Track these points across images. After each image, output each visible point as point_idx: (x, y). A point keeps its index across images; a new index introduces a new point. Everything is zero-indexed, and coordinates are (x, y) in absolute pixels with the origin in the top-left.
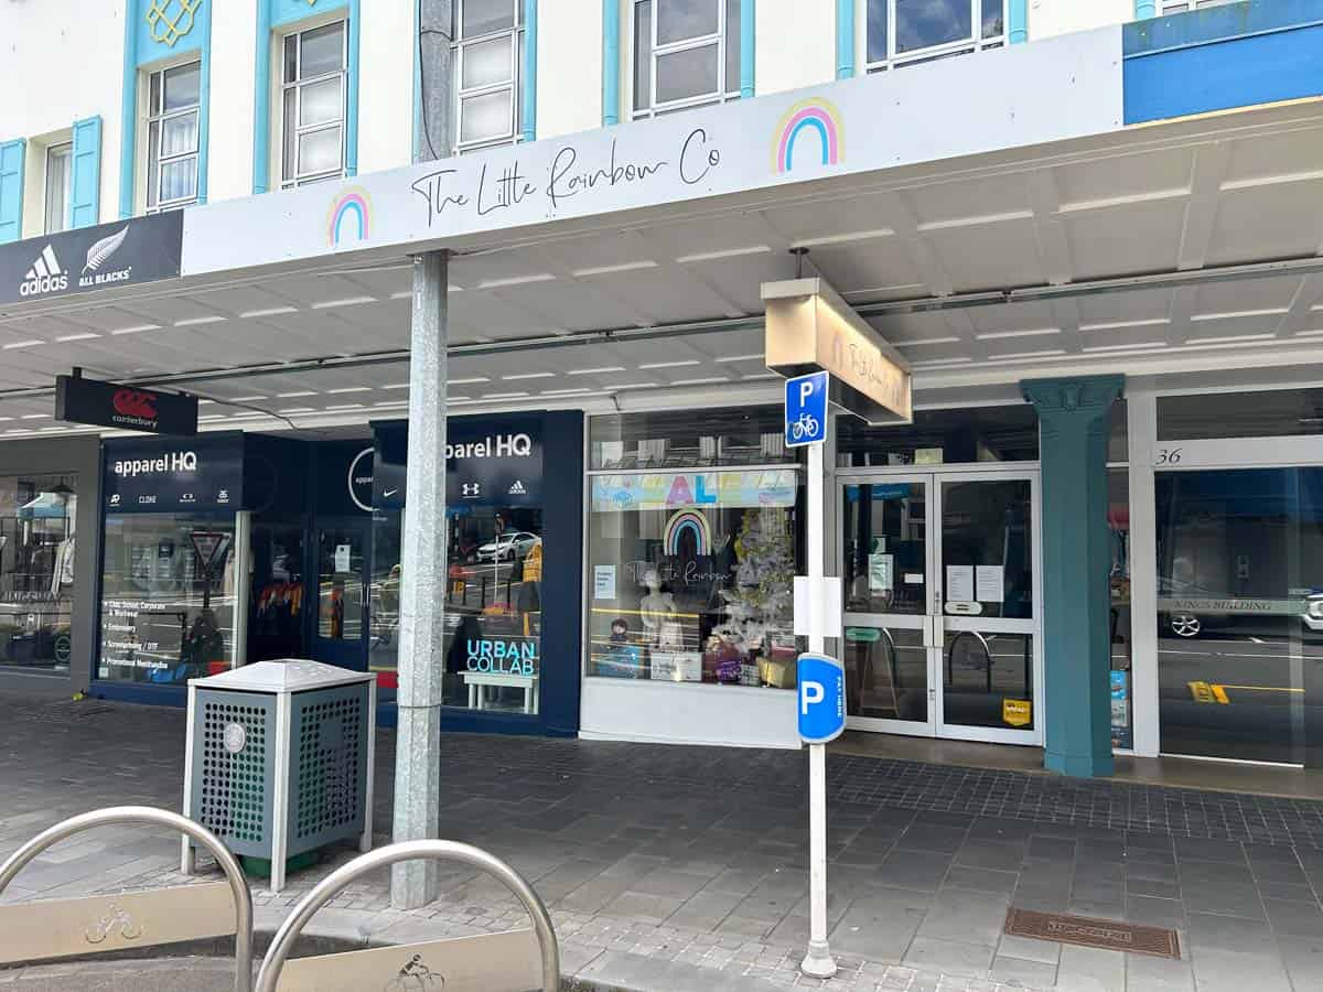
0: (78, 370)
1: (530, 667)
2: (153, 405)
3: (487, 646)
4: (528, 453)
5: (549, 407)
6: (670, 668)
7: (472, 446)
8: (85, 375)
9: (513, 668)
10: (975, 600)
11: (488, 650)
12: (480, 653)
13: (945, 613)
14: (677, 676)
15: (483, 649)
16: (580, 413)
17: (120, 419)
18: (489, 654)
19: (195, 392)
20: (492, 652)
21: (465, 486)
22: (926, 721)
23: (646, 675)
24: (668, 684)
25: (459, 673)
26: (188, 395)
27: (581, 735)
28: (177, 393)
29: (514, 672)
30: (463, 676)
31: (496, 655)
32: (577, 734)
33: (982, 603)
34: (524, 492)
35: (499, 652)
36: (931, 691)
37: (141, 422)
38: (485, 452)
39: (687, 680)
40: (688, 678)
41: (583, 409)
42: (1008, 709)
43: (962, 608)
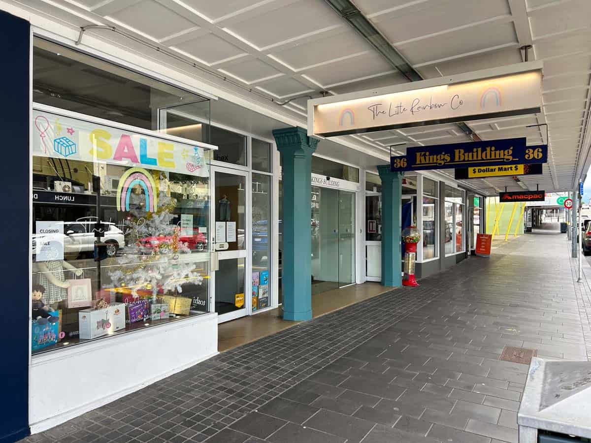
10: (226, 241)
14: (110, 329)
33: (229, 243)
39: (118, 332)
40: (117, 328)
41: (31, 22)
42: (237, 299)
43: (222, 246)
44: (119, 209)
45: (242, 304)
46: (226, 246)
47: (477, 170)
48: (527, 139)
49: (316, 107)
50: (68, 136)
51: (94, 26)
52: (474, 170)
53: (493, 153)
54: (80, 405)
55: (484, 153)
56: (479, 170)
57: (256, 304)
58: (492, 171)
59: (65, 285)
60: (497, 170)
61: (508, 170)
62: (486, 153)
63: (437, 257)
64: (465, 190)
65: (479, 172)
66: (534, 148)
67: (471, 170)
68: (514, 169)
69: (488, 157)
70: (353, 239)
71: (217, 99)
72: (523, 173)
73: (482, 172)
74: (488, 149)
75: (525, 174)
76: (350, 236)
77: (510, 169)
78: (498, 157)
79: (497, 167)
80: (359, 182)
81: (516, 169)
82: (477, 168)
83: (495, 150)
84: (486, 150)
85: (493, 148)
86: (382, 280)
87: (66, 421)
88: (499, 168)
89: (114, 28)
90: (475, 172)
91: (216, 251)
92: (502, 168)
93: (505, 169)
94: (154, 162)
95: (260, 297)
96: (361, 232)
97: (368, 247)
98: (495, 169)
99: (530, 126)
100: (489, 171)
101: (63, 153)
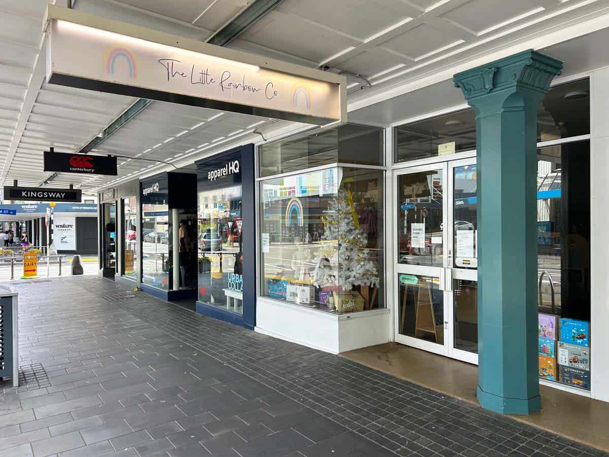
0: (52, 149)
2: (91, 162)
3: (233, 276)
4: (238, 171)
6: (295, 295)
7: (222, 169)
8: (56, 150)
9: (241, 289)
10: (474, 256)
12: (232, 279)
13: (455, 266)
16: (253, 145)
17: (74, 169)
18: (234, 281)
19: (115, 154)
22: (443, 344)
25: (223, 290)
26: (112, 156)
27: (256, 329)
28: (107, 156)
30: (224, 291)
32: (253, 329)
35: (237, 280)
36: (446, 323)
37: (85, 170)
38: (226, 172)
41: (253, 143)
43: (466, 262)
46: (475, 263)
57: (552, 370)
95: (562, 362)
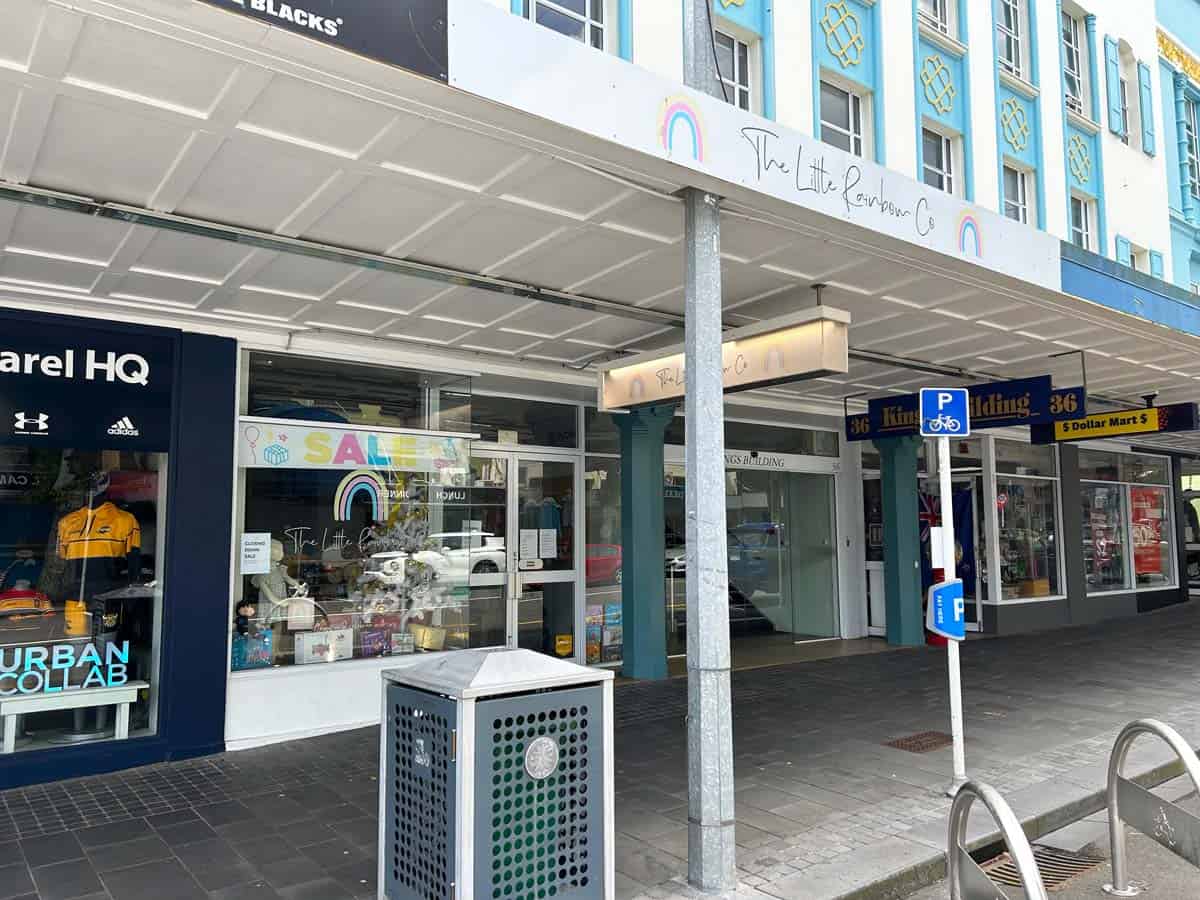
1: (122, 674)
3: (36, 655)
4: (144, 383)
5: (187, 327)
7: (37, 357)
9: (89, 680)
10: (539, 557)
11: (39, 661)
12: (22, 666)
14: (330, 656)
15: (29, 661)
18: (43, 667)
20: (48, 662)
21: (20, 416)
23: (288, 661)
24: (321, 667)
27: (228, 748)
29: (91, 685)
31: (56, 666)
33: (544, 560)
34: (136, 433)
35: (62, 661)
36: (509, 637)
38: (63, 370)
39: (340, 659)
40: (341, 656)
41: (238, 339)
42: (559, 643)
43: (531, 563)
44: (337, 518)
45: (568, 651)
46: (540, 564)
47: (1070, 426)
48: (1053, 378)
49: (607, 373)
50: (280, 442)
51: (297, 332)
52: (1065, 425)
53: (999, 404)
54: (281, 732)
55: (987, 404)
56: (1074, 424)
57: (598, 654)
58: (1099, 426)
59: (283, 603)
60: (1107, 424)
61: (1129, 423)
62: (989, 405)
63: (1062, 594)
64: (1169, 457)
65: (1074, 429)
66: (1063, 393)
67: (1059, 426)
68: (1139, 420)
69: (992, 412)
70: (834, 559)
71: (479, 375)
72: (1157, 429)
73: (1080, 430)
74: (992, 397)
75: (1160, 431)
76: (830, 552)
77: (1131, 421)
78: (1007, 411)
79: (1107, 418)
80: (838, 456)
81: (1144, 420)
82: (1070, 423)
83: (1003, 399)
84: (987, 399)
85: (999, 396)
86: (887, 633)
87: (263, 744)
88: (1111, 420)
89: (319, 329)
90: (1066, 430)
91: (520, 570)
92: (1117, 420)
93: (1123, 422)
94: (383, 461)
95: (607, 642)
96: (848, 545)
97: (871, 572)
98: (1103, 423)
99: (1055, 356)
100: (1092, 427)
101: (274, 462)
